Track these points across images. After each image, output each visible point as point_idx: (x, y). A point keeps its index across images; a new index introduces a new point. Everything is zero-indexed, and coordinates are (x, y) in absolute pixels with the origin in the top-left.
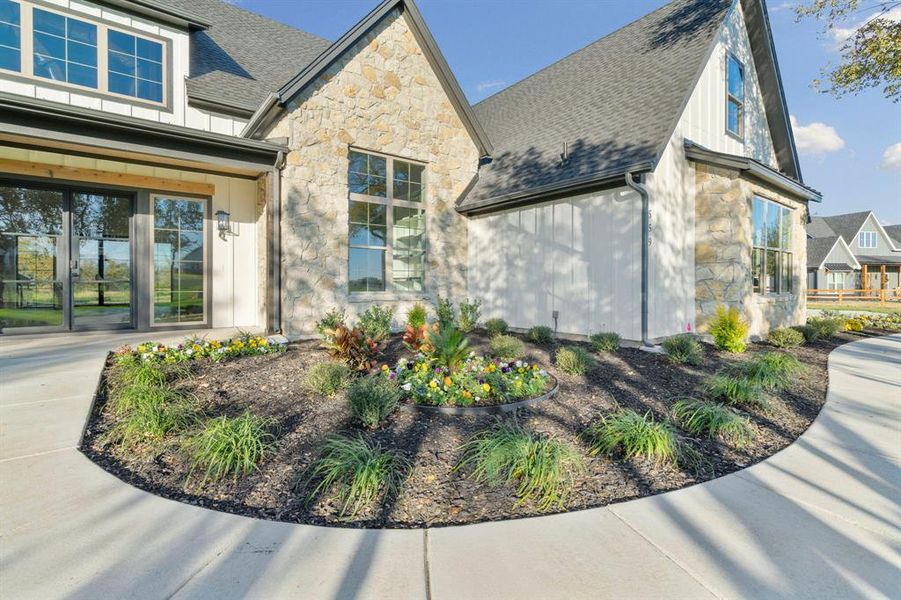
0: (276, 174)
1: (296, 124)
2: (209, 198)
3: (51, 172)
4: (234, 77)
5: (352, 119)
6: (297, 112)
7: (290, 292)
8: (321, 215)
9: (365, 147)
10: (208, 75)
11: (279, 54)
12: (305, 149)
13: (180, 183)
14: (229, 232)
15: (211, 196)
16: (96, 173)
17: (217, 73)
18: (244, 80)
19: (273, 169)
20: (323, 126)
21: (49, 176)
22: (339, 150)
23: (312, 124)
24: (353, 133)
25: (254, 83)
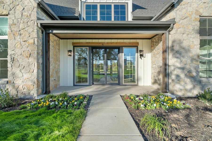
0: (167, 33)
1: (178, 12)
2: (137, 47)
3: (103, 44)
4: (142, 10)
5: (201, 4)
6: (179, 7)
7: (173, 80)
8: (184, 49)
9: (206, 16)
10: (136, 11)
11: (150, 2)
12: (181, 21)
13: (130, 43)
14: (143, 56)
15: (138, 46)
16: (111, 43)
17: (138, 10)
18: (145, 10)
19: (166, 32)
20: (188, 10)
21: (102, 45)
22: (196, 19)
23: (184, 10)
24: (201, 11)
25: (148, 10)
